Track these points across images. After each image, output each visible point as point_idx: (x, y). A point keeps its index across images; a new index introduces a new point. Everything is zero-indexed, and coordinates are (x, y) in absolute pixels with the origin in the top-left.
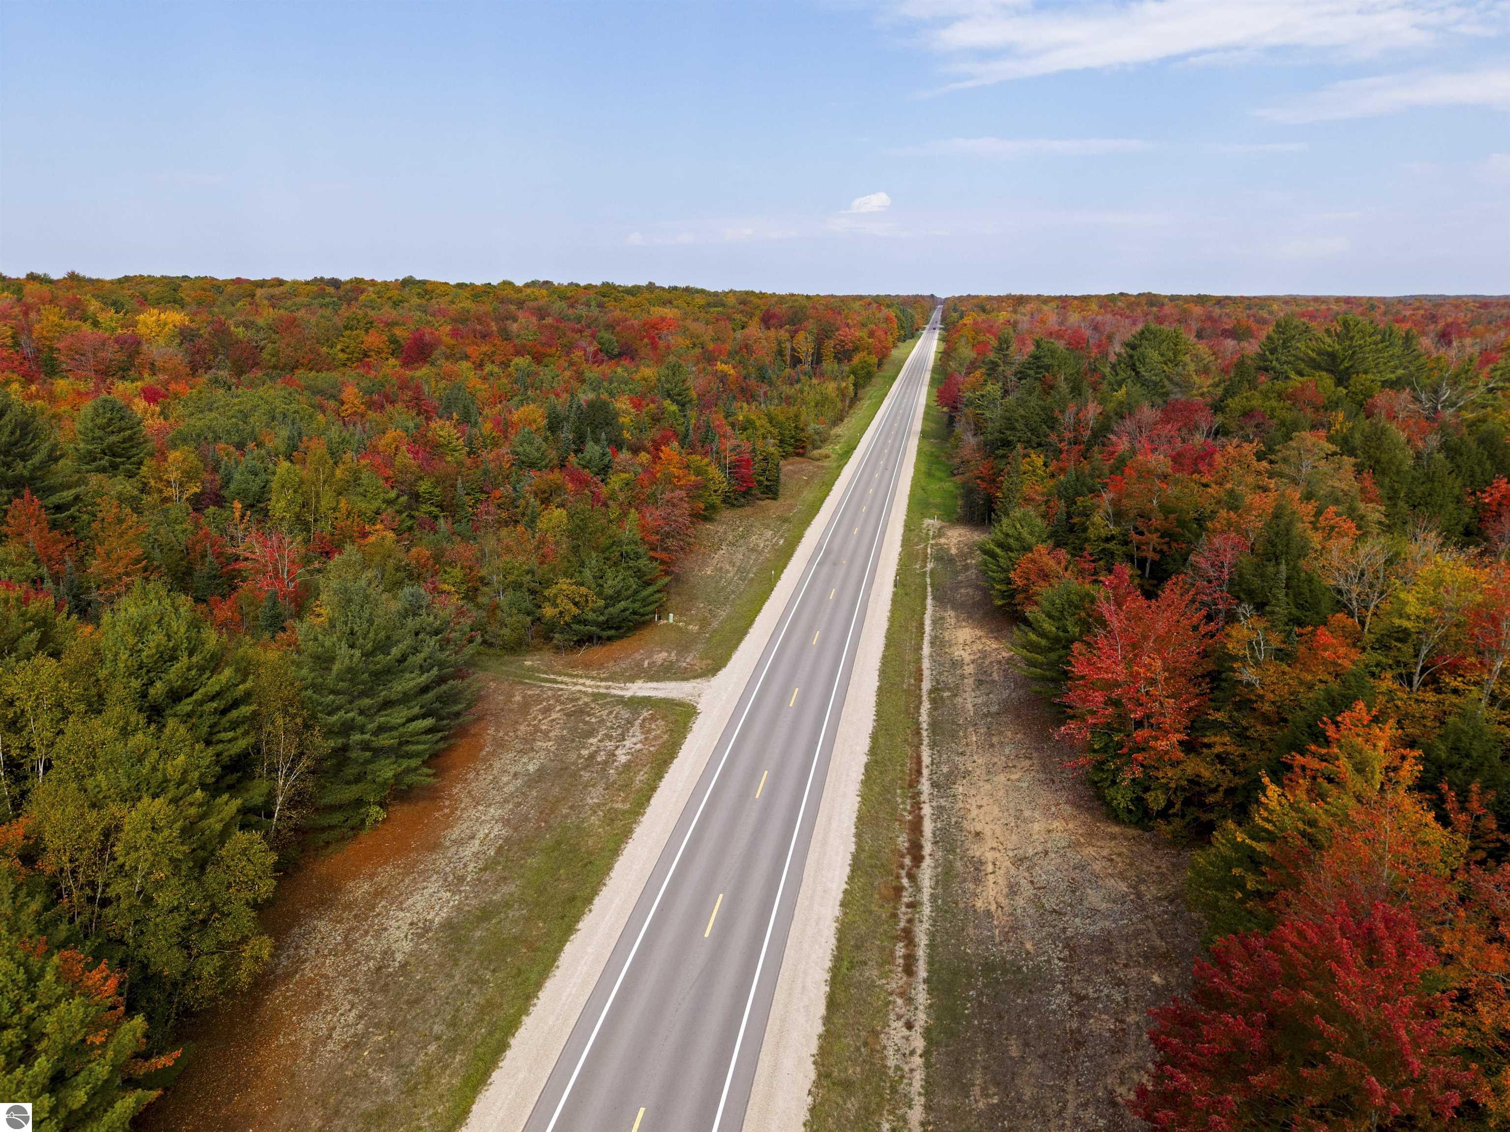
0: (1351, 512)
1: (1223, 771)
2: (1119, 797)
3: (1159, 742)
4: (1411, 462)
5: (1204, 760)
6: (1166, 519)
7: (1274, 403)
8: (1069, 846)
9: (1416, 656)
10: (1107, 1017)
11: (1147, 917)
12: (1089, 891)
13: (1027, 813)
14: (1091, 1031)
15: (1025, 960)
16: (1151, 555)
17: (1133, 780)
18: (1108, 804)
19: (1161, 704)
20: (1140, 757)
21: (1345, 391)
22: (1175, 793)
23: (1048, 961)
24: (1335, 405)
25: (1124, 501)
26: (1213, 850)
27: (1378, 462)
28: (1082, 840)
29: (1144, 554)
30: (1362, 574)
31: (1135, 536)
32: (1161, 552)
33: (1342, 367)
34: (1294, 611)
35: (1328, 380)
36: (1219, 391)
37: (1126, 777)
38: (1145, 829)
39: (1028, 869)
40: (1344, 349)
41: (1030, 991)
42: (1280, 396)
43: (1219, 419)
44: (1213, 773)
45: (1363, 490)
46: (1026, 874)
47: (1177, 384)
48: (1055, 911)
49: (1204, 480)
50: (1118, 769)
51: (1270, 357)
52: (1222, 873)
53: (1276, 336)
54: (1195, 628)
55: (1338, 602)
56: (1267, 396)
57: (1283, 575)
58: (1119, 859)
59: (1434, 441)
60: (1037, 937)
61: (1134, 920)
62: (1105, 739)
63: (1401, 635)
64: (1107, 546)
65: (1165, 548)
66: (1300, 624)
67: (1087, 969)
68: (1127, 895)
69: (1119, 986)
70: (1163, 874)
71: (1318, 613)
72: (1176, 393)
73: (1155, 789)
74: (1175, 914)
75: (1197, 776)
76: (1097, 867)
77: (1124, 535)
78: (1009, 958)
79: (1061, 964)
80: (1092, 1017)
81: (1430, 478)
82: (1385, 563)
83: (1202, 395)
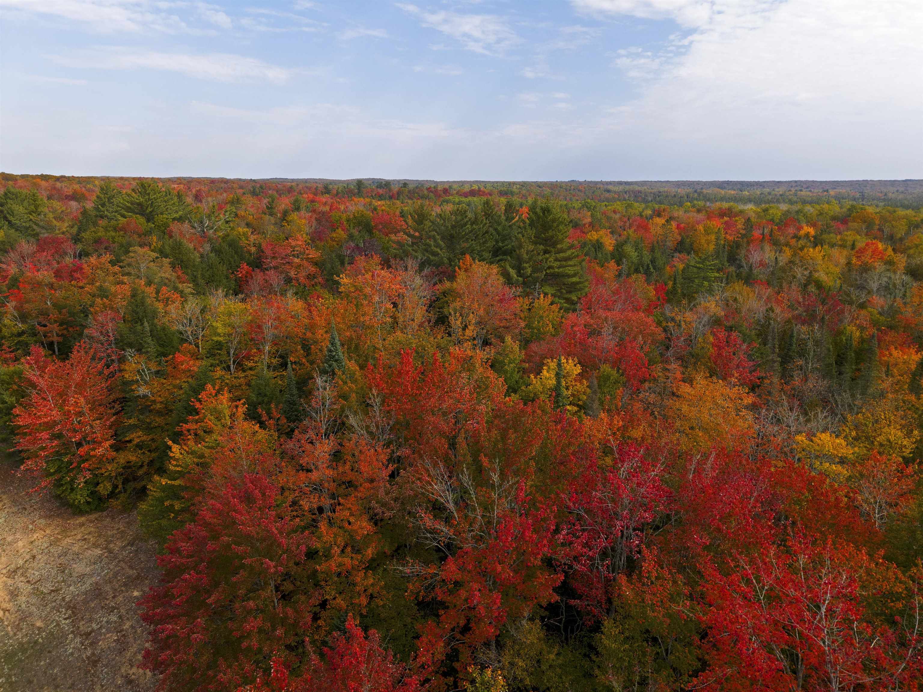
0: (176, 289)
1: (144, 453)
2: (79, 497)
3: (97, 451)
4: (198, 260)
5: (130, 451)
6: (60, 313)
7: (113, 234)
8: (51, 545)
9: (229, 356)
10: (110, 634)
11: (119, 561)
12: (74, 566)
13: (10, 539)
14: (102, 649)
15: (38, 634)
16: (55, 339)
17: (85, 482)
18: (71, 506)
19: (92, 427)
20: (86, 465)
21: (153, 225)
22: (116, 479)
23: (58, 625)
24: (149, 233)
25: (26, 306)
26: (150, 497)
27: (182, 261)
28: (60, 537)
29: (51, 339)
30: (191, 321)
31: (40, 328)
32: (62, 335)
33: (148, 211)
34: (159, 349)
35: (142, 220)
36: (75, 230)
37: (80, 481)
38: (102, 511)
39: (22, 574)
40: (146, 201)
41: (49, 652)
42: (115, 229)
43: (79, 247)
44: (137, 456)
45: (178, 277)
46: (22, 579)
47: (43, 228)
48: (52, 591)
49: (81, 284)
50: (72, 481)
51: (102, 209)
52: (159, 508)
53: (102, 196)
54: (100, 373)
55: (182, 339)
56: (107, 230)
57: (148, 329)
58: (90, 536)
59: (207, 247)
60: (43, 615)
61: (112, 567)
62: (58, 463)
63: (219, 347)
64: (21, 339)
65: (65, 332)
66: (165, 355)
67: (87, 614)
68: (102, 555)
69: (112, 611)
70: (122, 531)
71: (173, 347)
72: (44, 234)
73: (102, 482)
74: (137, 550)
75: (128, 462)
76: (76, 548)
77: (32, 329)
78: (25, 640)
79: (67, 621)
80: (100, 640)
81: (211, 267)
82: (201, 312)
83: (63, 233)
